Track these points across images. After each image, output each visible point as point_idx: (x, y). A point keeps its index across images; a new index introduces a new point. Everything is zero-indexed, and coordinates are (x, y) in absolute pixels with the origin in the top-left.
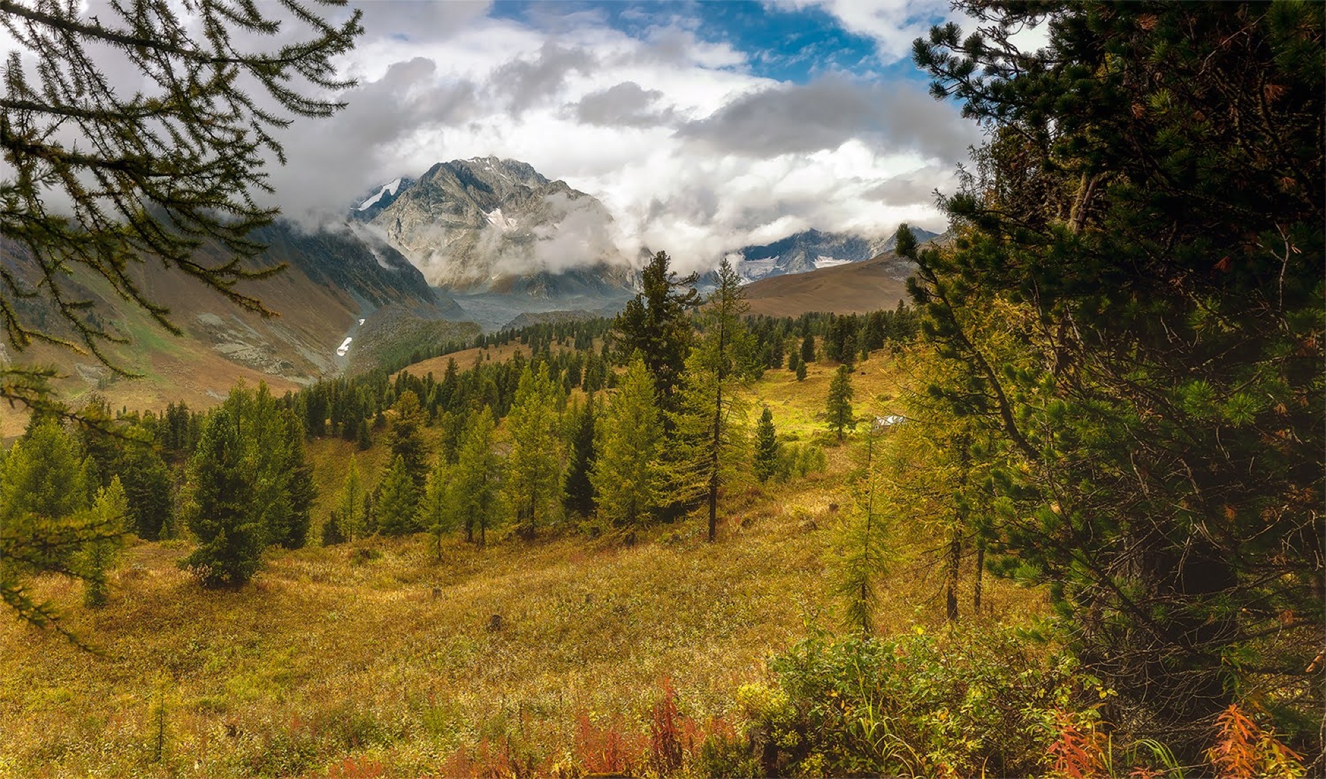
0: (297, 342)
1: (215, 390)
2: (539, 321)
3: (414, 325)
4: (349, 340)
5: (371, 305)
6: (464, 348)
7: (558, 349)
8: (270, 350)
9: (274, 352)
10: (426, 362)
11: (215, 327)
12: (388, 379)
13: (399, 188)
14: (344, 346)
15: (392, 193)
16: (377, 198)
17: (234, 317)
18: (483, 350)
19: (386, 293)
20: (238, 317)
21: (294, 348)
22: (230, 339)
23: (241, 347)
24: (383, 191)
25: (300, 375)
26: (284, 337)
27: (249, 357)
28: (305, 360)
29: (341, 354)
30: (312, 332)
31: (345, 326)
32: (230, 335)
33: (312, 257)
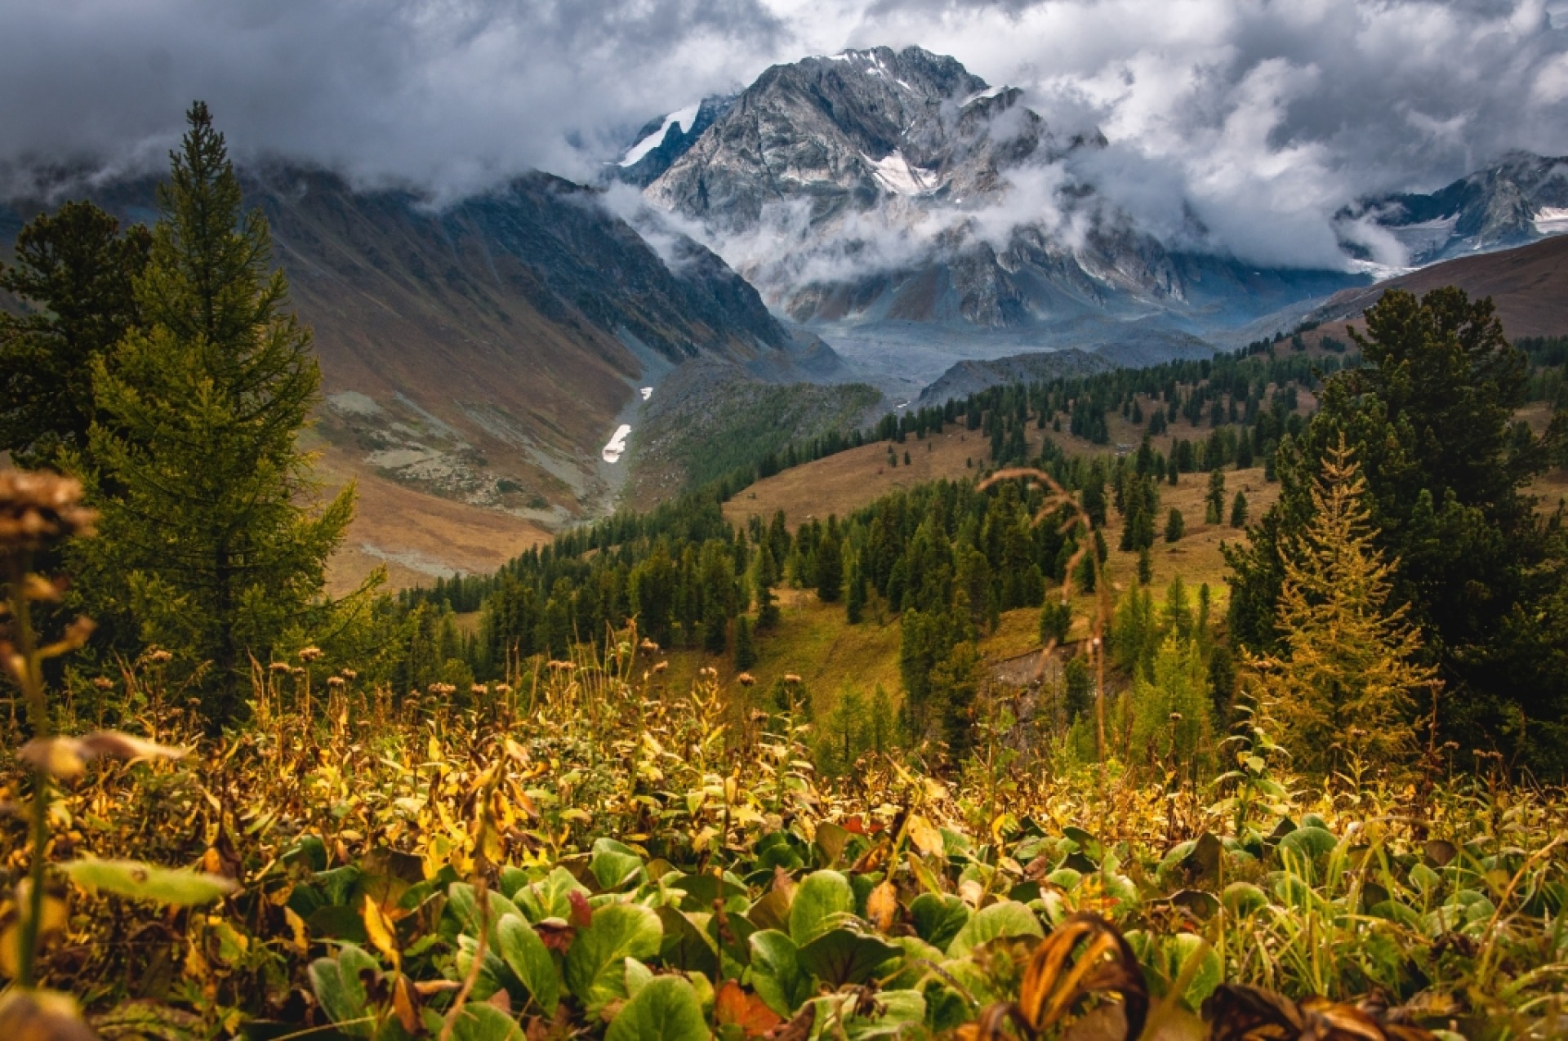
0: (526, 440)
1: (378, 542)
2: (997, 380)
3: (750, 396)
4: (624, 430)
5: (662, 359)
6: (859, 442)
7: (1040, 438)
8: (476, 459)
9: (483, 463)
10: (790, 474)
11: (364, 419)
12: (721, 510)
13: (699, 118)
14: (617, 442)
15: (685, 128)
16: (655, 140)
17: (400, 396)
18: (895, 445)
19: (689, 334)
20: (409, 394)
21: (520, 452)
22: (395, 440)
23: (419, 456)
24: (666, 126)
25: (538, 504)
26: (500, 430)
27: (435, 476)
28: (543, 475)
29: (612, 459)
30: (552, 418)
31: (616, 403)
32: (395, 433)
33: (542, 268)
